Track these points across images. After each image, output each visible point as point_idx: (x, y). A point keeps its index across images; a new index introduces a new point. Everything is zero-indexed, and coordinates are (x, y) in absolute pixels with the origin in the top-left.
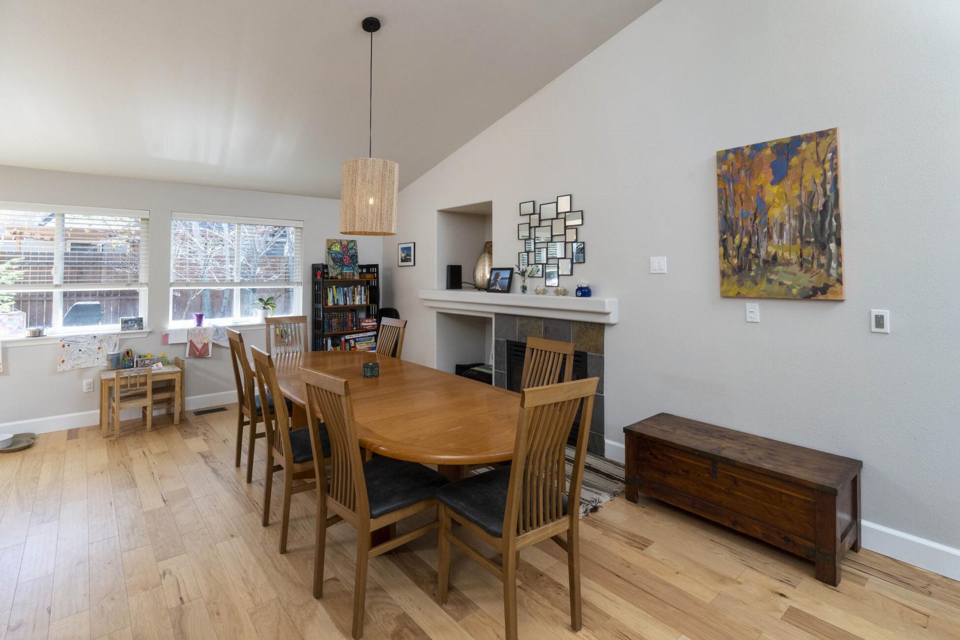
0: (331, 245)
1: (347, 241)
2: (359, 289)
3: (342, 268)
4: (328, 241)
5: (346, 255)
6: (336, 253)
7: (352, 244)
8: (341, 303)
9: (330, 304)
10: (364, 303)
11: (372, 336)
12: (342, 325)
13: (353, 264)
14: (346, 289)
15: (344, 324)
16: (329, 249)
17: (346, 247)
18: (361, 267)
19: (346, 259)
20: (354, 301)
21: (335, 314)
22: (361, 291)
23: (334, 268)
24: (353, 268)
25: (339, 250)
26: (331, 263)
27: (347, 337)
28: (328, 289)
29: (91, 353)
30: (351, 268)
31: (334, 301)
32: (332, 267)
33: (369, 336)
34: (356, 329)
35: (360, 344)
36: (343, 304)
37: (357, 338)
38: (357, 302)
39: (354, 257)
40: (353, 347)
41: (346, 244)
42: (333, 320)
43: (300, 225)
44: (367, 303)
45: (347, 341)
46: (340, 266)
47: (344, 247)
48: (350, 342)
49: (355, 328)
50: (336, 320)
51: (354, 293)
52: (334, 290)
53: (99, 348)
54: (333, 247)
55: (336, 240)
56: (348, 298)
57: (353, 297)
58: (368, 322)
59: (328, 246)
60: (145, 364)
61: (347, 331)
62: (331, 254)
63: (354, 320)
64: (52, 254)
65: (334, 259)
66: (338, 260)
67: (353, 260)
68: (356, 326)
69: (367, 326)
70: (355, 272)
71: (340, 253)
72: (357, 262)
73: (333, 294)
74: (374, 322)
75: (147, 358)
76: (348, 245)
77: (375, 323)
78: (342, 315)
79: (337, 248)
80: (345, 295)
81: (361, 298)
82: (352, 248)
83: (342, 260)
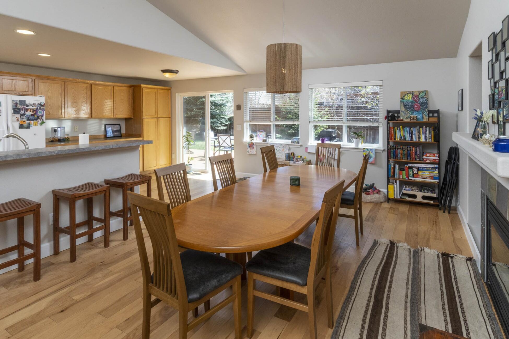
0: (404, 96)
1: (419, 91)
2: (424, 129)
3: (412, 113)
4: (402, 93)
5: (417, 103)
6: (408, 101)
7: (423, 94)
8: (408, 139)
9: (398, 139)
10: (429, 140)
11: (436, 168)
12: (406, 155)
13: (423, 110)
14: (412, 129)
15: (409, 155)
16: (402, 99)
17: (417, 96)
18: (430, 112)
19: (417, 105)
20: (419, 138)
21: (400, 147)
22: (426, 131)
23: (405, 113)
24: (423, 113)
25: (411, 99)
26: (403, 109)
27: (410, 165)
28: (396, 128)
29: (280, 151)
30: (421, 113)
31: (401, 137)
32: (403, 112)
33: (432, 168)
34: (420, 161)
35: (423, 172)
36: (409, 140)
37: (421, 167)
38: (422, 139)
39: (425, 104)
40: (416, 173)
41: (418, 94)
42: (398, 151)
43: (381, 83)
44: (432, 141)
45: (410, 168)
46: (410, 111)
47: (416, 97)
48: (413, 170)
49: (418, 160)
50: (401, 151)
51: (419, 132)
52: (401, 129)
53: (283, 150)
54: (406, 97)
55: (408, 92)
56: (414, 136)
57: (419, 135)
58: (430, 156)
59: (401, 97)
60: (298, 160)
61: (412, 160)
62: (403, 102)
63: (418, 153)
64: (270, 108)
65: (405, 107)
66: (408, 107)
67: (423, 106)
68: (420, 158)
69: (428, 159)
70: (424, 116)
71: (411, 102)
72: (427, 108)
73: (400, 132)
74: (436, 156)
75: (298, 158)
76: (419, 94)
77: (437, 158)
78: (406, 148)
79: (409, 98)
80: (411, 133)
81: (426, 137)
82: (423, 97)
83: (412, 106)
